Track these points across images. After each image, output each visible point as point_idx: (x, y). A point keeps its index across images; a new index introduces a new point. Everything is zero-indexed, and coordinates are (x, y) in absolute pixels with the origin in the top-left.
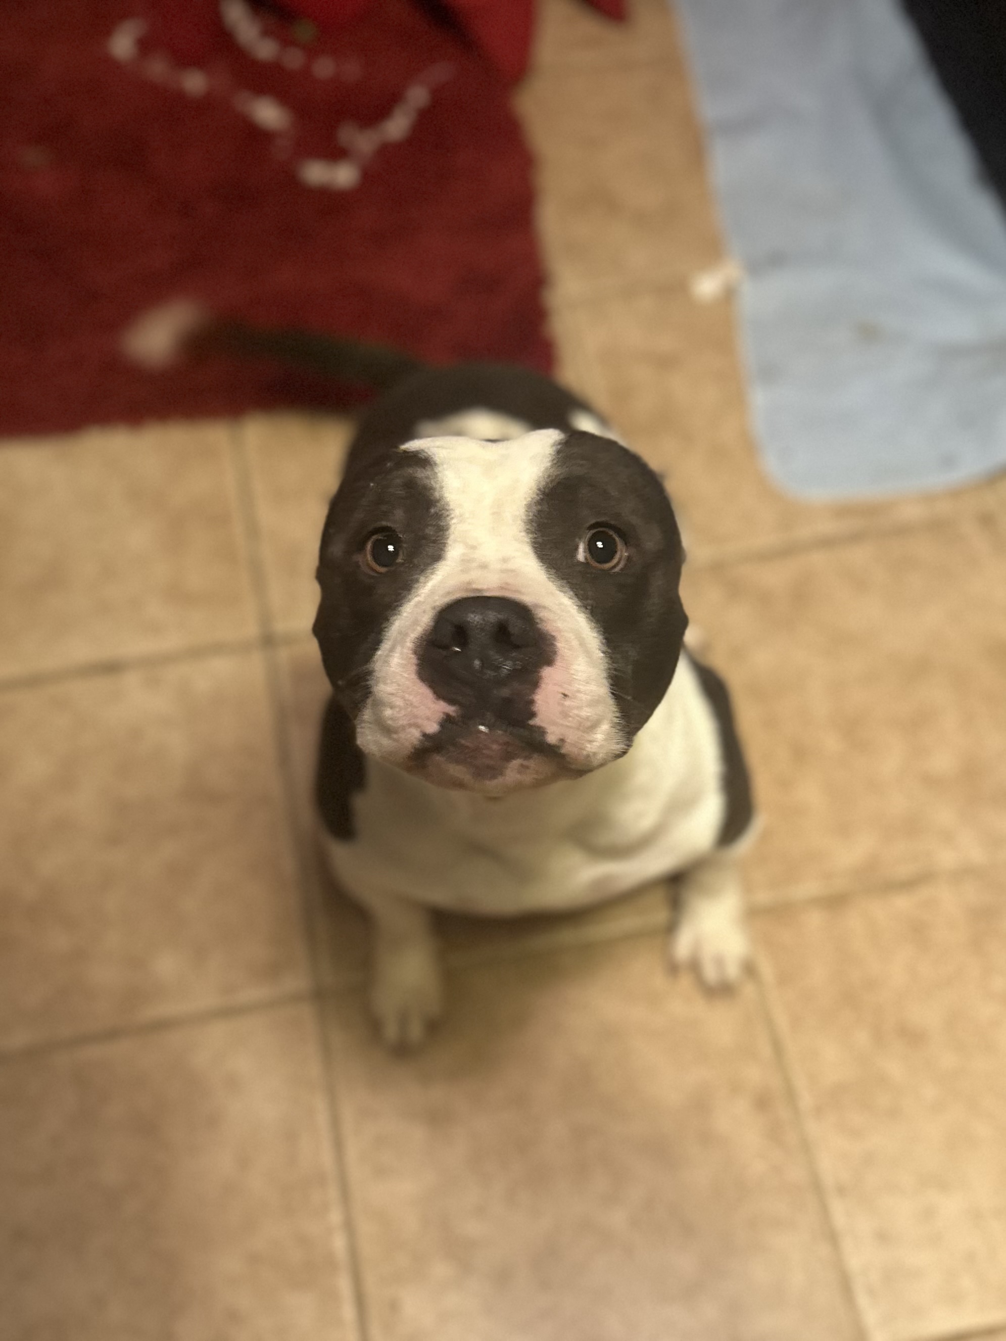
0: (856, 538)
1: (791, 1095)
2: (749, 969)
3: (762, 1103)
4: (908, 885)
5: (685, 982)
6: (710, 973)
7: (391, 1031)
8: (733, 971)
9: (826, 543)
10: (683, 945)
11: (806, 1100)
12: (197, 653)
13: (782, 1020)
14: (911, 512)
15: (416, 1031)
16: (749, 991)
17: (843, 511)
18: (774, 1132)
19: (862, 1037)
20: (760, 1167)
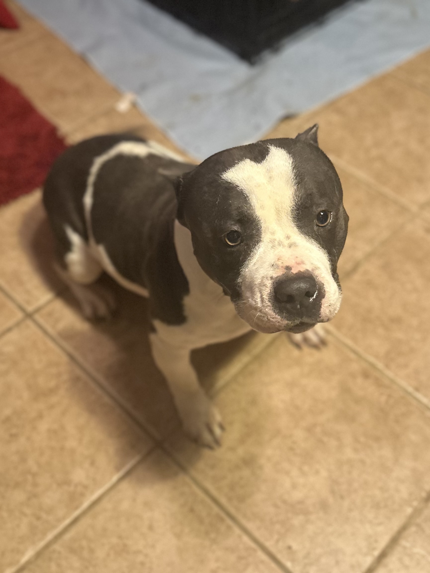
1: (373, 366)
3: (366, 375)
5: (306, 350)
11: (380, 365)
13: (349, 342)
16: (330, 338)
18: (379, 383)
19: (381, 331)
20: (383, 399)
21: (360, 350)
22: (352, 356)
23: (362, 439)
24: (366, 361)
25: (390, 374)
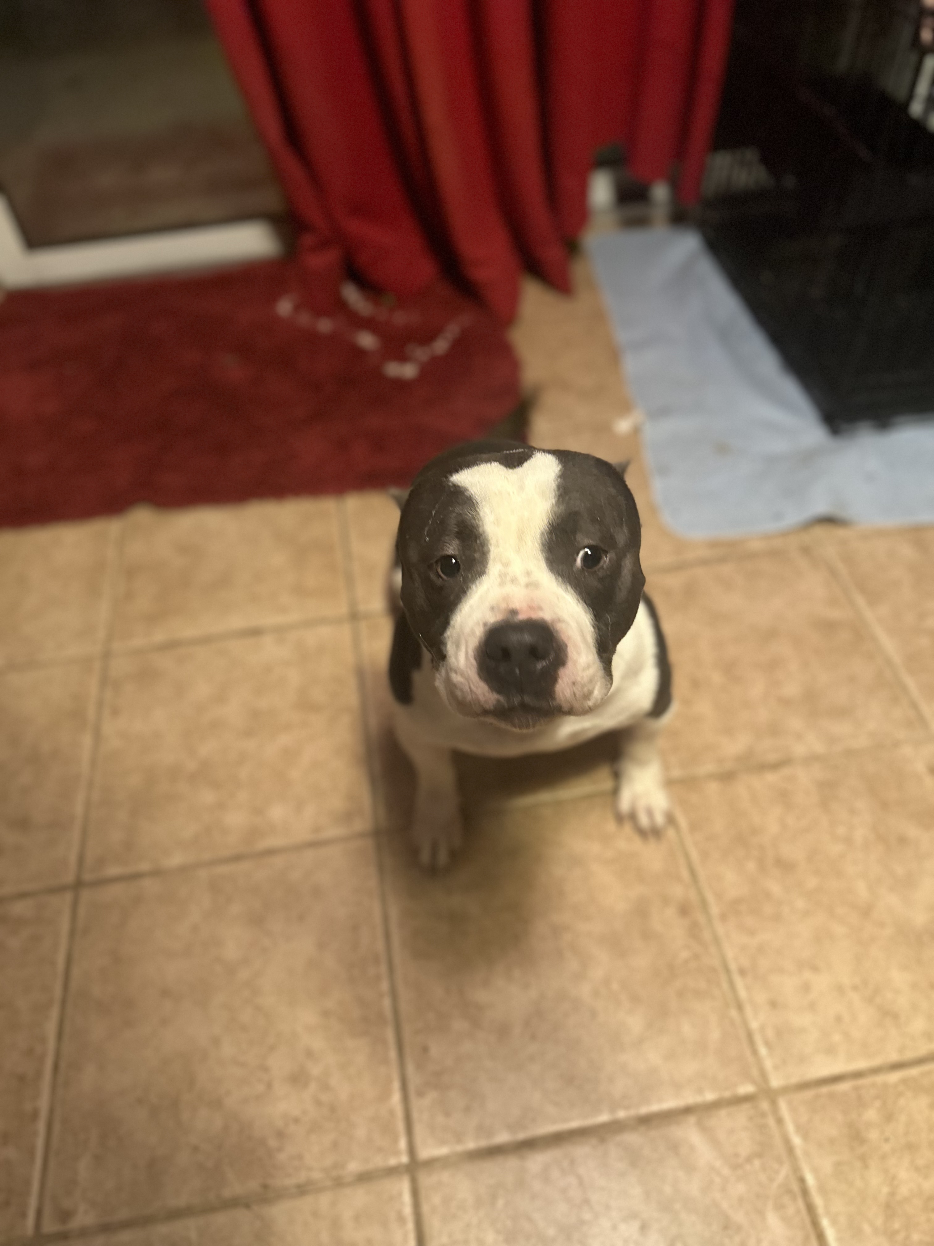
0: (722, 560)
1: (704, 904)
2: (670, 819)
3: (684, 910)
4: (775, 766)
5: (628, 828)
6: (644, 820)
7: (425, 857)
8: (660, 819)
9: (704, 562)
10: (625, 801)
11: (715, 910)
12: (310, 623)
13: (695, 855)
14: (756, 545)
15: (443, 857)
16: (671, 833)
17: (714, 544)
18: (694, 931)
19: (751, 866)
20: (684, 954)
21: (702, 873)
22: (685, 874)
23: (615, 986)
24: (700, 893)
25: (720, 929)
